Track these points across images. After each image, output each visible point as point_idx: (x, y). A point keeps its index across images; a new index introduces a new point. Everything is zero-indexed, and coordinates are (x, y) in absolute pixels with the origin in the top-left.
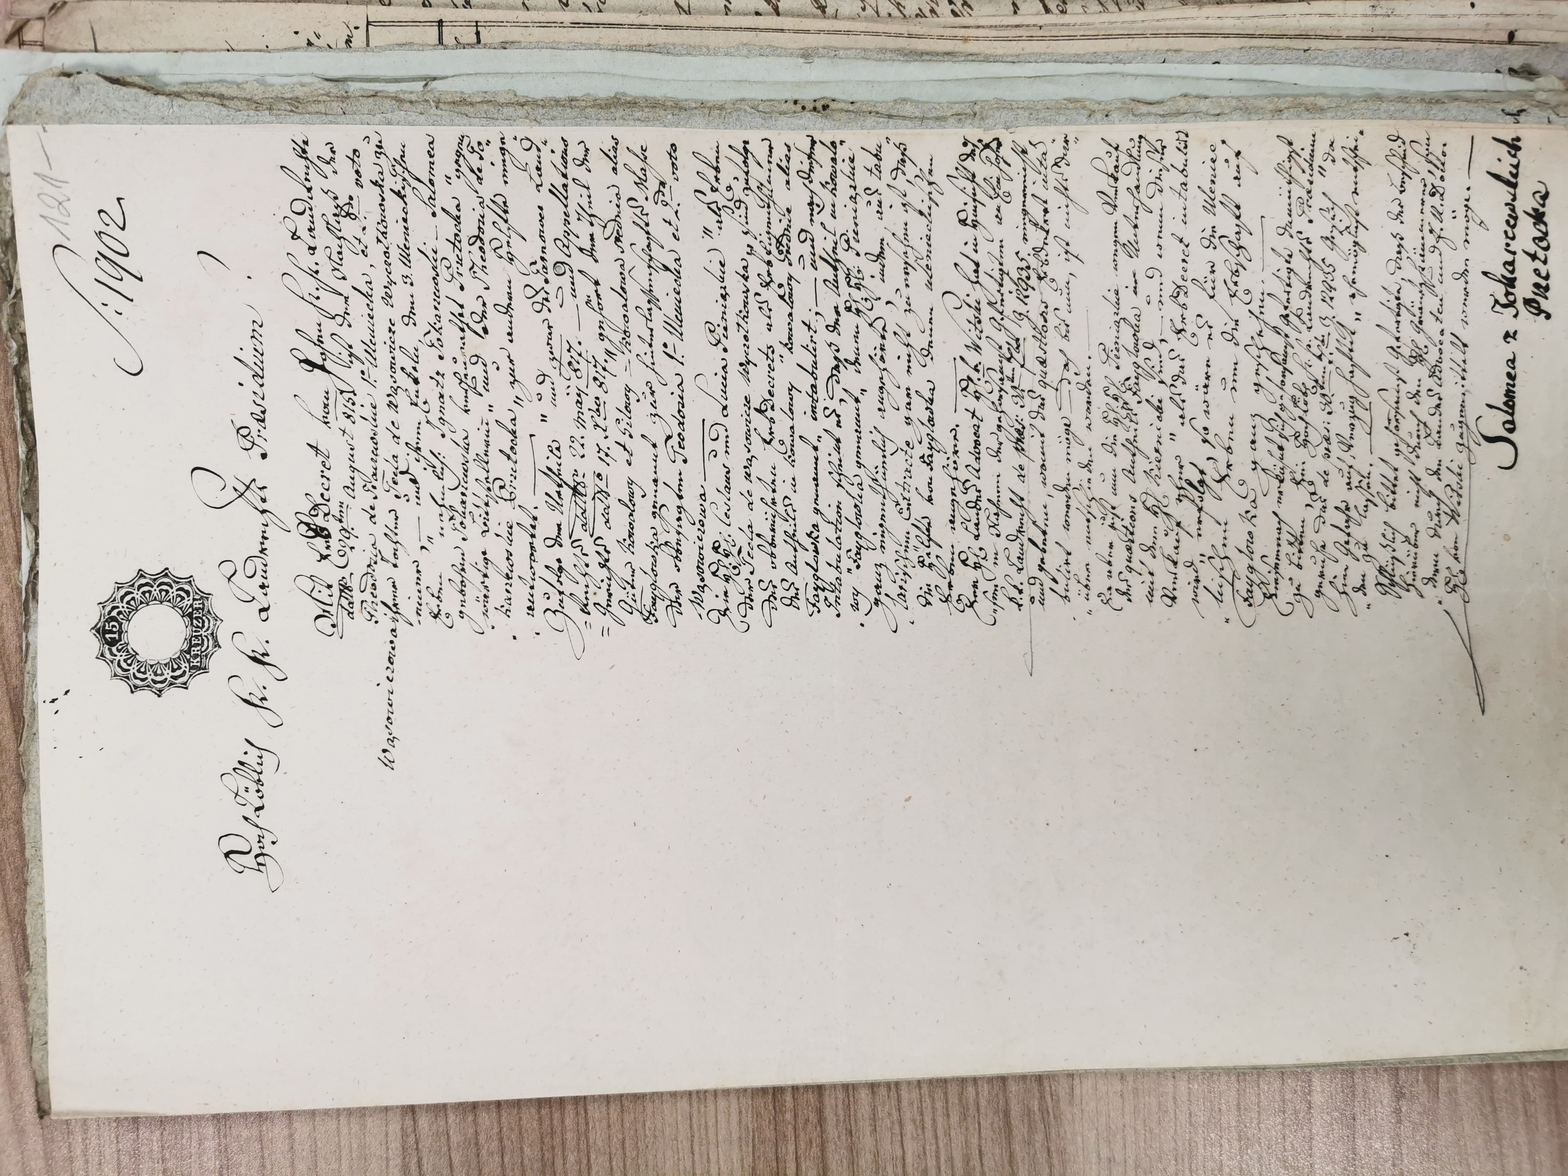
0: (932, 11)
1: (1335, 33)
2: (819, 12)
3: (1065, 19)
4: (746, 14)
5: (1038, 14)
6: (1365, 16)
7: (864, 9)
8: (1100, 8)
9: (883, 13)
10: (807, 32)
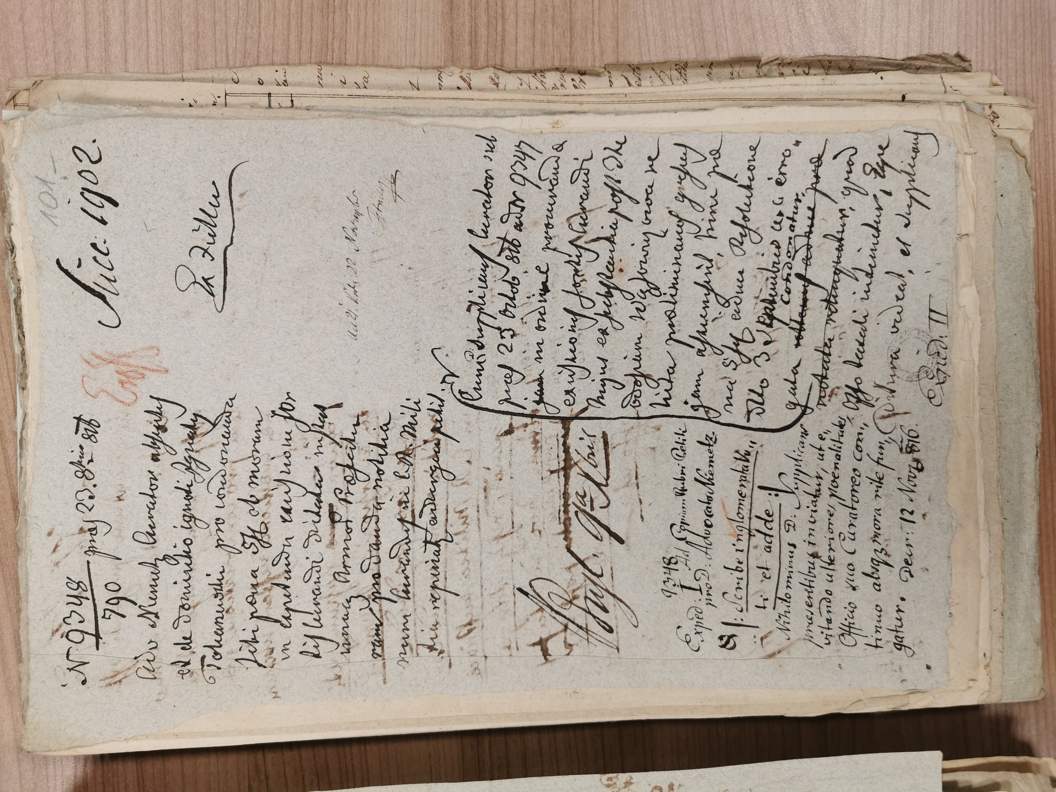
0: (562, 85)
1: (799, 97)
2: (495, 86)
3: (641, 90)
4: (451, 89)
5: (624, 87)
6: (819, 85)
7: (521, 85)
8: (661, 83)
9: (533, 87)
10: (488, 100)
